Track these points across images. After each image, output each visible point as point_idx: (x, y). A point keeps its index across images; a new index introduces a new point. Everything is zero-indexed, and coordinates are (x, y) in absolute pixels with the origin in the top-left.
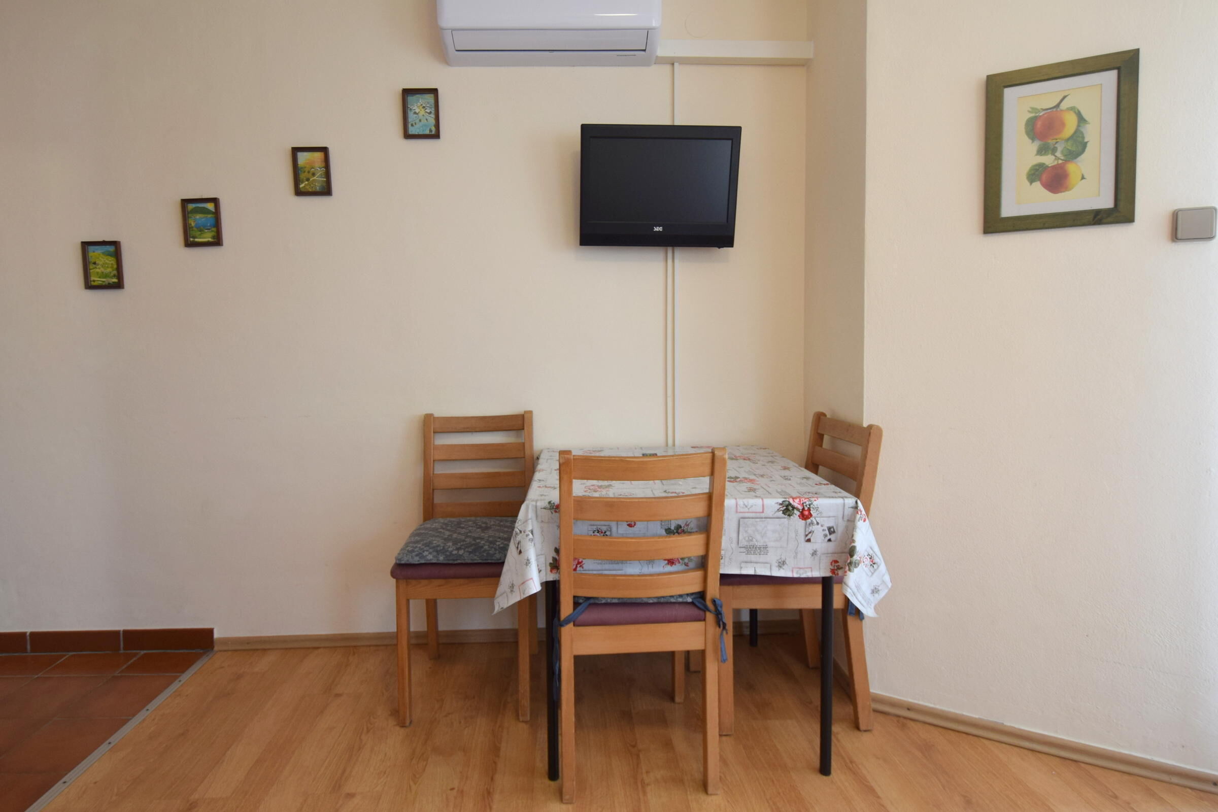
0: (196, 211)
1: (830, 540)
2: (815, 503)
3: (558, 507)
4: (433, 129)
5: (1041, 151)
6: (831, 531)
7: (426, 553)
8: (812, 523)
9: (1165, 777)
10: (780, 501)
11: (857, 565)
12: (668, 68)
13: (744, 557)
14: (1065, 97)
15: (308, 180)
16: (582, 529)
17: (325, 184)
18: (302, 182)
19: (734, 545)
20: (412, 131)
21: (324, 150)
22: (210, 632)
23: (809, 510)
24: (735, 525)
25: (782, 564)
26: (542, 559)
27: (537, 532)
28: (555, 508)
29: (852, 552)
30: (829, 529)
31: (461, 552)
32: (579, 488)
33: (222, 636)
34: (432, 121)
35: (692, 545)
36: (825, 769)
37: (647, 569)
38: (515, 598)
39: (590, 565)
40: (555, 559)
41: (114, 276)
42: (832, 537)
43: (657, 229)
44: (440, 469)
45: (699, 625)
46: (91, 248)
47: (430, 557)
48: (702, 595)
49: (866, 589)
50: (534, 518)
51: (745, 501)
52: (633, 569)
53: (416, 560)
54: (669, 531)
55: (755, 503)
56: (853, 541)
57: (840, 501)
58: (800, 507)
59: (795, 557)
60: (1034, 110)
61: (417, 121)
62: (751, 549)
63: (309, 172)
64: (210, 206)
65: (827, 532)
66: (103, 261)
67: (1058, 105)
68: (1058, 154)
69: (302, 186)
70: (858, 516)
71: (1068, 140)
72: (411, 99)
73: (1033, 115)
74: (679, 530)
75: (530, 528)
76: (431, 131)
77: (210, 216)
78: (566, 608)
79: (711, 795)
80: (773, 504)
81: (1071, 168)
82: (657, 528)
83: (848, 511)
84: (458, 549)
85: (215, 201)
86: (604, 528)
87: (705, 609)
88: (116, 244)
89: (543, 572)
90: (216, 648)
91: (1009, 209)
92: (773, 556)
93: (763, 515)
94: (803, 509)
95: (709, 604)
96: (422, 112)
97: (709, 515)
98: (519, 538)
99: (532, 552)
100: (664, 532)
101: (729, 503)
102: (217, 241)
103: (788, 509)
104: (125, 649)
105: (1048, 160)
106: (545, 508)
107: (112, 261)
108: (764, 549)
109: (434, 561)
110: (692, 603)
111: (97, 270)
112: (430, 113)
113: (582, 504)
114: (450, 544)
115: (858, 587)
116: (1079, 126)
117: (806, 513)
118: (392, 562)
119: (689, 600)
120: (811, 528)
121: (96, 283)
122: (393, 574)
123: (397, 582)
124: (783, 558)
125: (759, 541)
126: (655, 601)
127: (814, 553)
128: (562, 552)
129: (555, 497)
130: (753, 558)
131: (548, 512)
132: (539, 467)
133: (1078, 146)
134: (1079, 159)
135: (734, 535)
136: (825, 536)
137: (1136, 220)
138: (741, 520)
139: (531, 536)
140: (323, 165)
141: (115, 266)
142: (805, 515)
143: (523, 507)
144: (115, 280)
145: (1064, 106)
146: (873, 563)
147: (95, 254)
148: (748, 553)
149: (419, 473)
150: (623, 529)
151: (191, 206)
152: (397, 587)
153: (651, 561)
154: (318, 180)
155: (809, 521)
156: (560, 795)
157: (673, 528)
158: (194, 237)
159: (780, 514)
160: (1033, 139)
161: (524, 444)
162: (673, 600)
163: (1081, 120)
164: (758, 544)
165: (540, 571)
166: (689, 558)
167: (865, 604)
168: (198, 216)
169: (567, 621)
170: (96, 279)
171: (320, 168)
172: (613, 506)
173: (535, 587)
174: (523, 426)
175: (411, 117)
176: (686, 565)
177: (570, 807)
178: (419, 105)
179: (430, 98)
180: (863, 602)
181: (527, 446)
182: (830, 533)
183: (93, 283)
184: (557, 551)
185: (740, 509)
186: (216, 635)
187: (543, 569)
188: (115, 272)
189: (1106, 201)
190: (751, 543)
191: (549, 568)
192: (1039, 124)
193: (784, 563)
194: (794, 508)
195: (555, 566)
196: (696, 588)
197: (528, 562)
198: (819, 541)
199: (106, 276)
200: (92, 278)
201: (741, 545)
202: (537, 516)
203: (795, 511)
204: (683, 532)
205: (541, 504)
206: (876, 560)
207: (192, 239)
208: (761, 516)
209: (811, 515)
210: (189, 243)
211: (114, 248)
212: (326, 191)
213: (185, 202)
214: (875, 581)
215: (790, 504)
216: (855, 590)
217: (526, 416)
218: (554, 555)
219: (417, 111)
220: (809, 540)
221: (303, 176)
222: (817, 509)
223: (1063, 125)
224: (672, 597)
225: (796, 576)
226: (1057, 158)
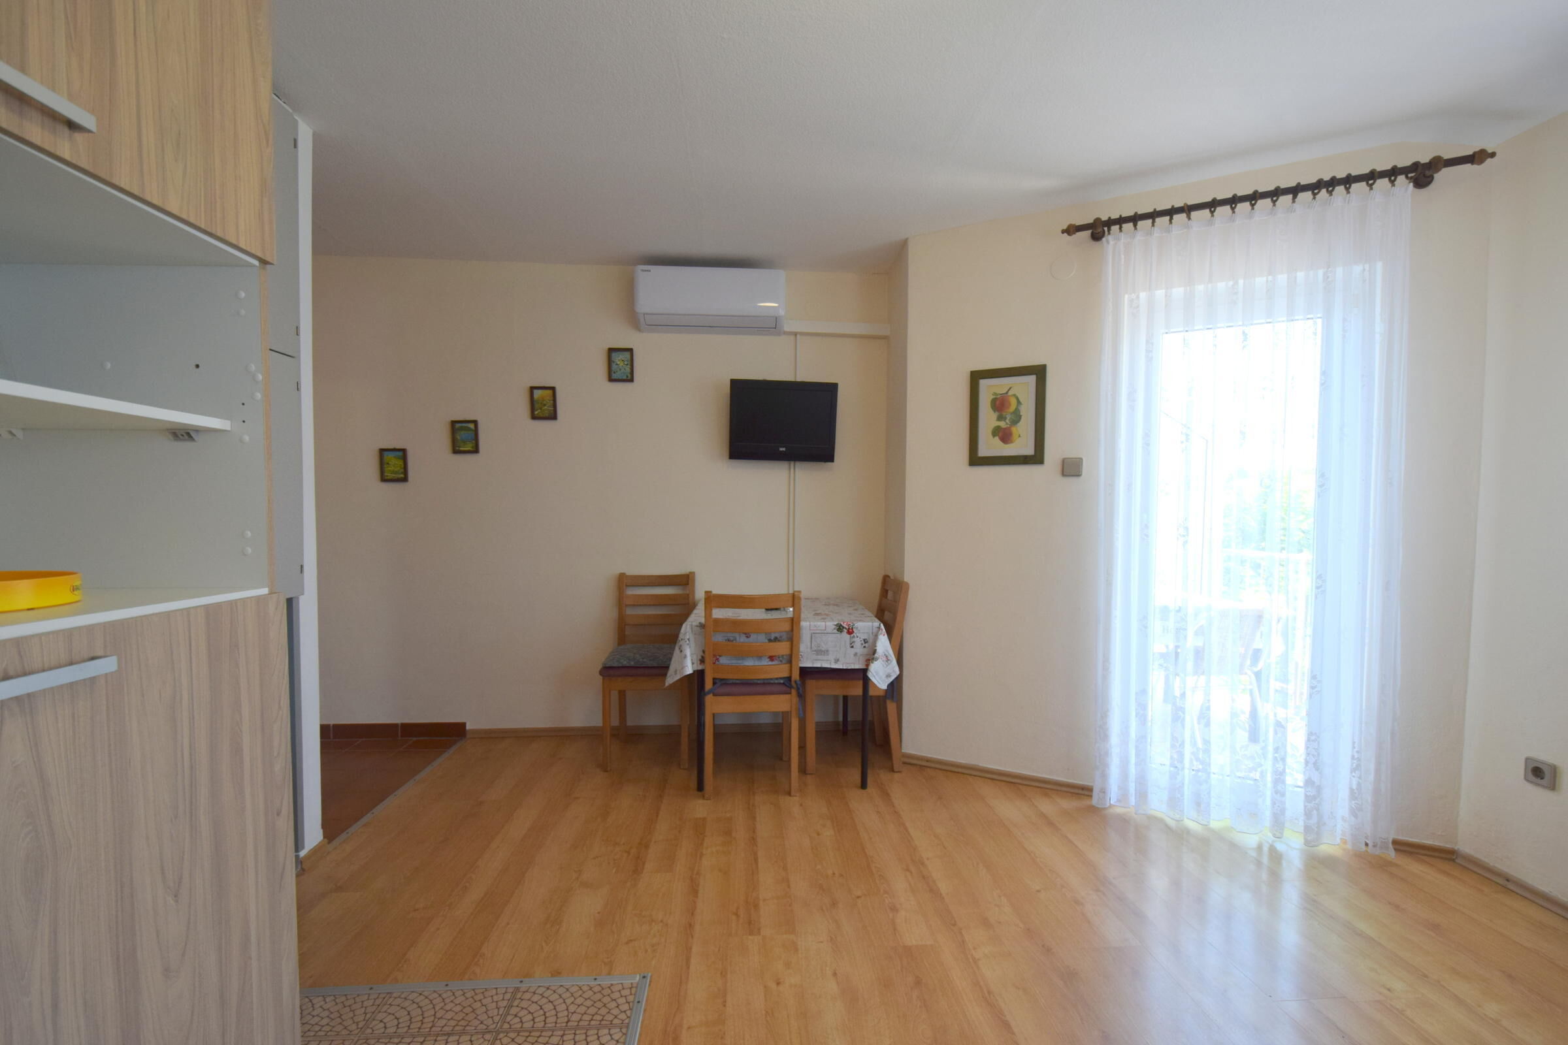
0: (462, 429)
1: (864, 647)
2: (856, 625)
3: (704, 626)
4: (629, 376)
5: (1000, 418)
6: (865, 641)
7: (622, 661)
8: (854, 637)
9: (1055, 787)
10: (836, 623)
11: (877, 659)
12: (792, 337)
13: (815, 657)
14: (1010, 388)
15: (541, 409)
16: (719, 638)
17: (552, 412)
18: (537, 410)
19: (809, 650)
20: (614, 376)
21: (553, 389)
22: (464, 725)
23: (852, 629)
24: (809, 636)
25: (837, 661)
26: (695, 657)
27: (692, 639)
28: (702, 626)
29: (874, 652)
30: (864, 640)
31: (645, 660)
32: (718, 613)
33: (471, 728)
34: (628, 369)
35: (782, 648)
36: (864, 785)
37: (757, 663)
38: (678, 677)
39: (723, 660)
40: (703, 657)
41: (402, 473)
42: (866, 645)
43: (781, 449)
44: (629, 611)
45: (787, 697)
46: (386, 453)
47: (625, 663)
48: (789, 678)
49: (882, 674)
50: (690, 631)
51: (815, 623)
52: (749, 663)
53: (616, 665)
54: (770, 640)
55: (821, 624)
56: (876, 646)
57: (870, 624)
58: (847, 627)
59: (845, 657)
60: (995, 394)
61: (618, 370)
62: (819, 652)
63: (541, 403)
64: (472, 426)
65: (863, 642)
66: (394, 463)
67: (1007, 393)
68: (1007, 421)
69: (536, 413)
70: (880, 632)
71: (1012, 413)
72: (614, 355)
73: (994, 397)
74: (776, 639)
75: (688, 637)
76: (627, 377)
77: (470, 432)
78: (708, 685)
79: (793, 796)
80: (831, 625)
81: (1014, 429)
82: (762, 638)
83: (875, 630)
84: (643, 659)
85: (475, 422)
86: (732, 639)
87: (791, 687)
88: (404, 451)
89: (695, 665)
90: (468, 736)
91: (983, 452)
92: (831, 657)
93: (825, 632)
94: (849, 628)
95: (793, 684)
96: (622, 364)
97: (792, 630)
98: (681, 643)
99: (688, 652)
100: (767, 641)
101: (804, 624)
102: (476, 450)
103: (840, 628)
104: (402, 736)
105: (1002, 424)
106: (697, 626)
107: (401, 463)
108: (826, 652)
109: (628, 665)
110: (783, 684)
111: (390, 469)
112: (627, 365)
113: (717, 621)
114: (638, 656)
115: (877, 674)
116: (1017, 406)
117: (851, 630)
118: (600, 667)
119: (782, 681)
120: (854, 640)
121: (388, 478)
122: (601, 673)
123: (603, 679)
124: (838, 657)
125: (824, 647)
126: (762, 682)
127: (856, 654)
128: (706, 653)
129: (703, 621)
130: (819, 657)
131: (698, 628)
132: (697, 607)
133: (1017, 418)
134: (1019, 424)
135: (809, 644)
136: (862, 644)
137: (1045, 462)
138: (813, 635)
139: (688, 642)
140: (552, 398)
141: (403, 466)
142: (850, 632)
143: (684, 626)
144: (402, 476)
145: (1010, 393)
146: (888, 660)
147: (389, 457)
148: (817, 654)
149: (614, 614)
150: (743, 639)
151: (458, 425)
152: (603, 683)
153: (760, 658)
154: (548, 408)
155: (852, 635)
156: (703, 797)
157: (772, 639)
158: (459, 447)
159: (836, 631)
160: (995, 411)
161: (688, 595)
162: (772, 682)
163: (1019, 402)
164: (823, 649)
165: (693, 664)
166: (783, 656)
167: (881, 683)
168: (463, 432)
169: (709, 693)
170: (389, 475)
171: (549, 400)
172: (736, 625)
173: (689, 670)
174: (688, 581)
175: (614, 367)
176: (781, 661)
177: (709, 801)
178: (619, 358)
179: (627, 355)
180: (879, 681)
181: (691, 597)
182: (865, 643)
183: (386, 478)
184: (704, 652)
185: (812, 628)
186: (468, 727)
187: (695, 662)
188: (403, 470)
189: (1030, 451)
190: (819, 648)
191: (699, 662)
192: (998, 402)
193: (838, 660)
194: (843, 627)
195: (702, 661)
196: (786, 675)
197: (685, 657)
198: (859, 648)
199: (396, 473)
200: (386, 474)
201: (813, 649)
202: (692, 631)
203: (844, 630)
204: (779, 641)
205: (694, 624)
206: (890, 658)
207: (457, 448)
208: (824, 633)
209: (853, 632)
210: (456, 451)
211: (403, 453)
212: (553, 416)
213: (453, 423)
214: (888, 670)
215: (841, 625)
216: (875, 674)
217: (690, 576)
218: (702, 654)
219: (618, 363)
220: (852, 647)
221: (537, 406)
222: (857, 628)
223: (1010, 404)
224: (771, 679)
225: (845, 668)
226: (1007, 424)
